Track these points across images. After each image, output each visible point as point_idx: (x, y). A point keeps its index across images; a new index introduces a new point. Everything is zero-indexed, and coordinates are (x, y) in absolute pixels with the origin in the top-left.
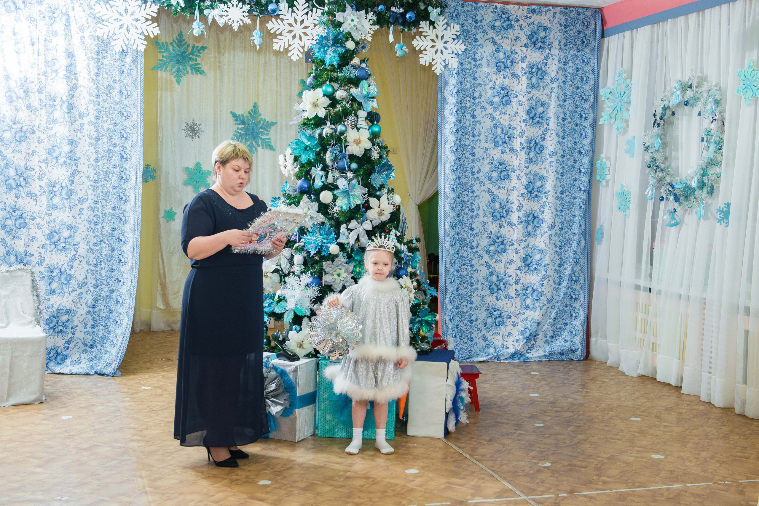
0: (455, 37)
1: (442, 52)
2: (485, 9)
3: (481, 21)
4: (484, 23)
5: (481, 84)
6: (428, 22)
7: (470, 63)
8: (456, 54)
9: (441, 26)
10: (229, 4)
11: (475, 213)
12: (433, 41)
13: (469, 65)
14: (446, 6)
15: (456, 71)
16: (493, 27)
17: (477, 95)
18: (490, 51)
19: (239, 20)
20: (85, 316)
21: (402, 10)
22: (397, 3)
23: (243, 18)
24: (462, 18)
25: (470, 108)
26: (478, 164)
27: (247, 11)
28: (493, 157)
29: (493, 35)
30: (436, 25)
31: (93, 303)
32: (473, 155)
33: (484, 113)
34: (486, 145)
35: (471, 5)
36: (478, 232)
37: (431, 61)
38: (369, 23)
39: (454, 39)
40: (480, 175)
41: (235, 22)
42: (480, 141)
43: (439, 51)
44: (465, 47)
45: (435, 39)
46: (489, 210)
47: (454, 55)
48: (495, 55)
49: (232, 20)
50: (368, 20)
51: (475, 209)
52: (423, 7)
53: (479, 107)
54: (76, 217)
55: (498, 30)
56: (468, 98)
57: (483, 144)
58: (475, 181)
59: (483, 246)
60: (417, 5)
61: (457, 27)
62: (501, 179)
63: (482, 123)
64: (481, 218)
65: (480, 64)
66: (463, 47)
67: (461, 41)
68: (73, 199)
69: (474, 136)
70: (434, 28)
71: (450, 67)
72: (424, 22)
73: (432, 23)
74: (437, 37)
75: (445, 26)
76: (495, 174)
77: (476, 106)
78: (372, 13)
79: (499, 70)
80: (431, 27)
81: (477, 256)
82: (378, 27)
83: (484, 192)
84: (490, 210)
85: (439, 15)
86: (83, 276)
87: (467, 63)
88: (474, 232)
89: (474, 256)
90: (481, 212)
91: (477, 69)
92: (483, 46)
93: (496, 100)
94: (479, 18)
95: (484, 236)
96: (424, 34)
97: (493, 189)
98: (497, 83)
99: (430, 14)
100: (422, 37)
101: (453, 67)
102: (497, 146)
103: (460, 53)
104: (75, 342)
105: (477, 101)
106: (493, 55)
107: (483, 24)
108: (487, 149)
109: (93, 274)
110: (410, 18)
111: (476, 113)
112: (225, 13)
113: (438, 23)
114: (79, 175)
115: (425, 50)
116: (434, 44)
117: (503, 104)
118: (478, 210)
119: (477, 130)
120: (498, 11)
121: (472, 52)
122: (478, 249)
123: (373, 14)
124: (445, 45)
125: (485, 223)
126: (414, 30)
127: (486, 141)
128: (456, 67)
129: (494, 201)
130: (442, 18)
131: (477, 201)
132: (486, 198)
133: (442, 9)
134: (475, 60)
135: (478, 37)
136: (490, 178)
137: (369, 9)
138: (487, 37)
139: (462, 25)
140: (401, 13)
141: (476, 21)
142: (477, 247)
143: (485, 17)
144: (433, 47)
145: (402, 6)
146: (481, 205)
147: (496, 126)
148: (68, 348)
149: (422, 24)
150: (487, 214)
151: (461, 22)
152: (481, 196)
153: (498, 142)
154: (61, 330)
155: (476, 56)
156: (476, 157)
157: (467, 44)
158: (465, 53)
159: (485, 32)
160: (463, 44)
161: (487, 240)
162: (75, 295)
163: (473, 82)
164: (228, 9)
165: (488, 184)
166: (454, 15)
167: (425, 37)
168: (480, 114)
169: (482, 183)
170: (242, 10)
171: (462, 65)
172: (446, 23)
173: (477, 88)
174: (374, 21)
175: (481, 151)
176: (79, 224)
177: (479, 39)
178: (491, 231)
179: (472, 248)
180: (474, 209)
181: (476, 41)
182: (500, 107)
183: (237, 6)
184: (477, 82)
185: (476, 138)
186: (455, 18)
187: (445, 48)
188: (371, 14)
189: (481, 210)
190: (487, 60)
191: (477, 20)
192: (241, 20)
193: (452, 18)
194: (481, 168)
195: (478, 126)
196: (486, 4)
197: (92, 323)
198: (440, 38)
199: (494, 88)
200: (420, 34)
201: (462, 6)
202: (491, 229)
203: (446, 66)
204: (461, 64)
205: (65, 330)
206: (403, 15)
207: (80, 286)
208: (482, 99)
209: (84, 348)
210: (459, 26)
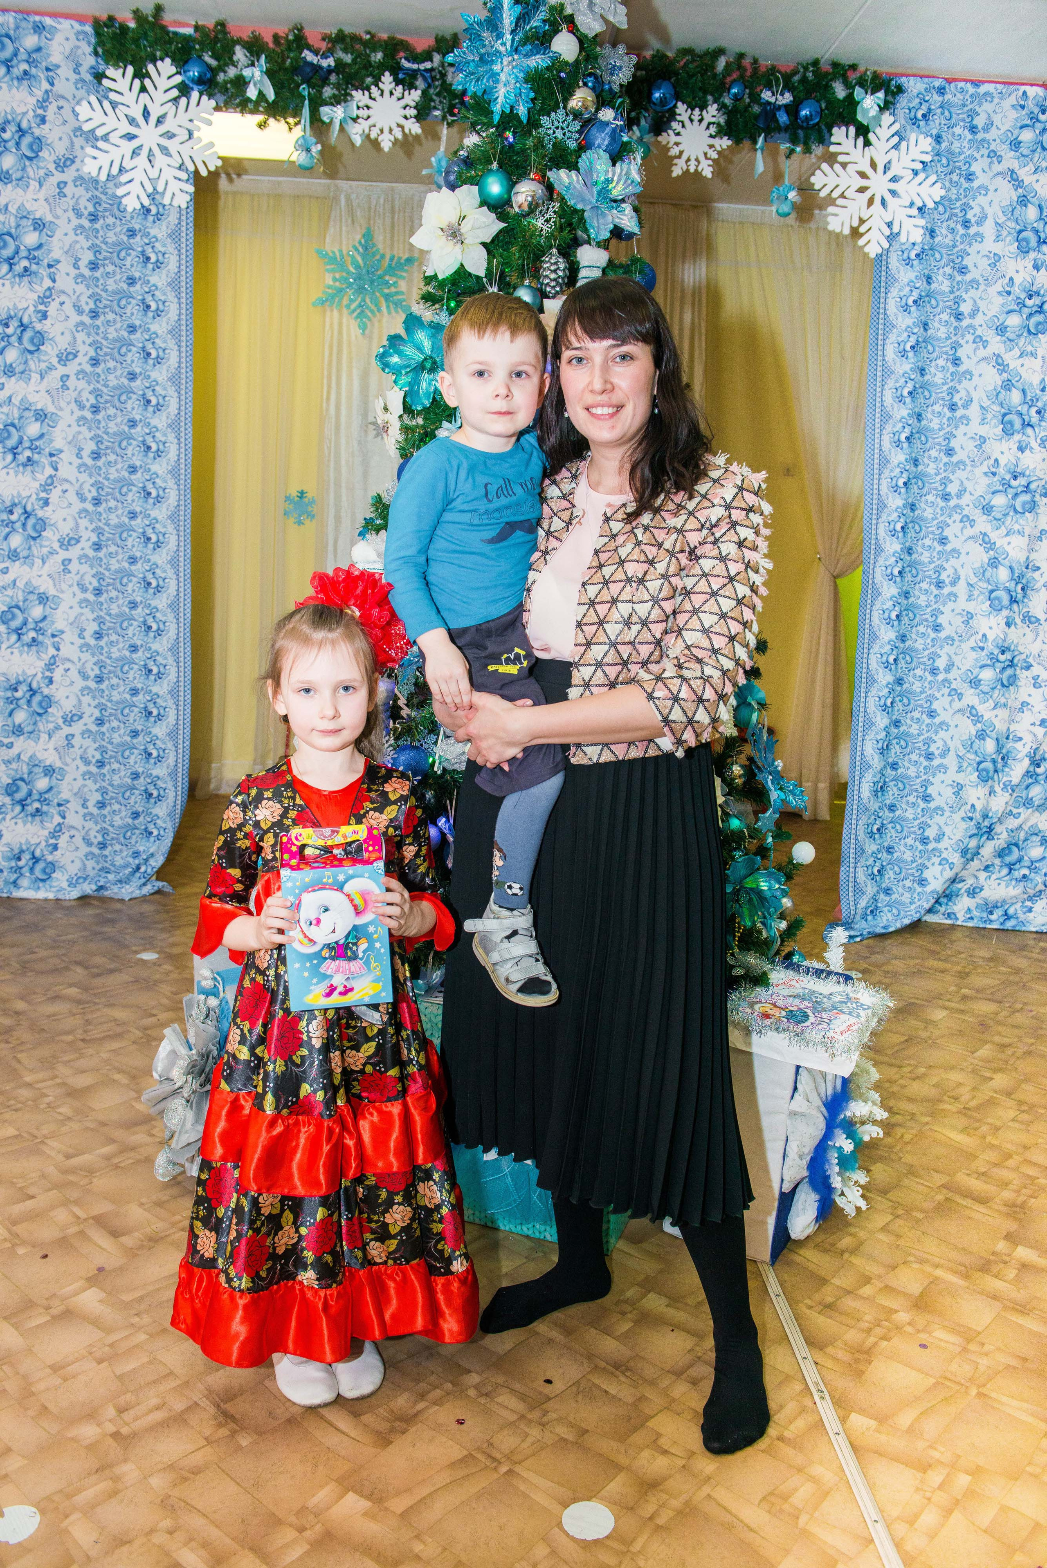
0: (920, 166)
1: (883, 202)
2: (996, 100)
3: (986, 129)
4: (993, 134)
5: (978, 284)
6: (852, 130)
7: (953, 231)
8: (920, 209)
9: (884, 138)
10: (374, 89)
11: (946, 591)
12: (863, 175)
13: (950, 236)
14: (900, 89)
15: (917, 249)
16: (1016, 145)
17: (965, 308)
18: (1004, 203)
19: (394, 126)
20: (80, 782)
21: (787, 98)
22: (777, 79)
23: (403, 122)
24: (936, 123)
25: (947, 339)
26: (961, 474)
27: (413, 104)
28: (996, 460)
29: (1015, 165)
30: (871, 136)
31: (98, 756)
32: (950, 452)
33: (982, 353)
34: (983, 431)
35: (962, 91)
36: (953, 634)
37: (855, 224)
38: (708, 133)
39: (916, 173)
40: (963, 502)
41: (386, 130)
42: (968, 420)
43: (877, 200)
44: (943, 193)
45: (869, 171)
46: (981, 584)
47: (914, 211)
48: (1017, 213)
49: (379, 126)
50: (705, 124)
51: (947, 581)
52: (840, 92)
53: (970, 338)
54: (56, 576)
55: (1026, 152)
56: (945, 317)
57: (975, 427)
58: (950, 516)
59: (964, 669)
60: (828, 87)
61: (926, 143)
62: (1016, 511)
63: (975, 378)
64: (962, 603)
65: (977, 234)
66: (938, 192)
67: (933, 178)
68: (48, 539)
69: (953, 407)
70: (867, 143)
71: (903, 238)
72: (844, 129)
73: (863, 131)
74: (873, 165)
75: (896, 139)
76: (1000, 501)
77: (963, 337)
78: (715, 106)
79: (1024, 251)
80: (861, 141)
81: (946, 691)
82: (730, 143)
83: (971, 542)
84: (985, 585)
85: (882, 109)
86: (73, 701)
87: (944, 231)
88: (943, 635)
89: (939, 690)
90: (961, 589)
91: (970, 245)
92: (987, 190)
93: (1014, 321)
94: (979, 121)
95: (966, 646)
96: (841, 158)
97: (994, 536)
98: (1018, 280)
99: (859, 108)
100: (837, 167)
101: (912, 240)
102: (1008, 431)
103: (931, 205)
104: (67, 835)
105: (965, 323)
106: (1010, 212)
107: (989, 136)
108: (983, 440)
109: (94, 698)
110: (807, 118)
111: (960, 353)
112: (363, 113)
113: (878, 130)
114: (59, 488)
115: (842, 196)
116: (864, 183)
117: (1029, 332)
118: (954, 583)
119: (963, 394)
120: (1030, 104)
121: (958, 204)
122: (950, 676)
123: (718, 110)
124: (893, 186)
125: (970, 616)
126: (818, 150)
127: (983, 421)
128: (919, 239)
129: (994, 563)
130: (887, 119)
131: (953, 562)
132: (978, 556)
133: (890, 98)
134: (966, 224)
135: (975, 167)
136: (987, 509)
137: (710, 98)
138: (997, 168)
139: (938, 139)
140: (786, 106)
141: (973, 129)
142: (948, 670)
143: (997, 119)
144: (862, 190)
145: (789, 87)
146: (962, 573)
147: (1008, 385)
148: (55, 847)
149: (838, 134)
150: (976, 593)
151: (934, 132)
152: (963, 551)
153: (1011, 423)
154: (38, 810)
155: (970, 215)
156: (955, 459)
157: (947, 184)
158: (941, 209)
159: (994, 156)
160: (938, 185)
161: (974, 655)
162: (59, 738)
163: (959, 278)
164: (371, 103)
165: (983, 524)
166: (919, 116)
167: (844, 165)
168: (972, 355)
169: (968, 521)
170: (403, 103)
171: (932, 237)
172: (896, 133)
173: (967, 292)
174: (719, 125)
175: (970, 445)
176: (62, 592)
177: (979, 173)
178: (984, 635)
179: (934, 671)
180: (943, 582)
181: (970, 177)
182: (1023, 339)
183: (391, 94)
184: (968, 277)
185: (958, 414)
186: (922, 123)
187: (893, 193)
188: (713, 109)
189: (962, 584)
190: (997, 224)
191: (975, 127)
192: (399, 126)
193: (914, 121)
194: (969, 485)
195: (965, 383)
196: (1000, 87)
197: (98, 797)
198: (880, 168)
199: (1009, 293)
200: (831, 159)
201: (941, 91)
202: (984, 629)
203: (892, 238)
204: (932, 233)
205: (45, 808)
206: (792, 110)
207: (69, 720)
208: (979, 319)
209: (88, 849)
210: (929, 140)
